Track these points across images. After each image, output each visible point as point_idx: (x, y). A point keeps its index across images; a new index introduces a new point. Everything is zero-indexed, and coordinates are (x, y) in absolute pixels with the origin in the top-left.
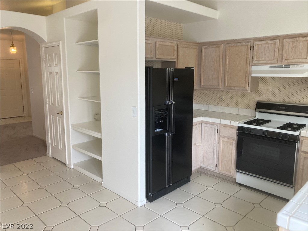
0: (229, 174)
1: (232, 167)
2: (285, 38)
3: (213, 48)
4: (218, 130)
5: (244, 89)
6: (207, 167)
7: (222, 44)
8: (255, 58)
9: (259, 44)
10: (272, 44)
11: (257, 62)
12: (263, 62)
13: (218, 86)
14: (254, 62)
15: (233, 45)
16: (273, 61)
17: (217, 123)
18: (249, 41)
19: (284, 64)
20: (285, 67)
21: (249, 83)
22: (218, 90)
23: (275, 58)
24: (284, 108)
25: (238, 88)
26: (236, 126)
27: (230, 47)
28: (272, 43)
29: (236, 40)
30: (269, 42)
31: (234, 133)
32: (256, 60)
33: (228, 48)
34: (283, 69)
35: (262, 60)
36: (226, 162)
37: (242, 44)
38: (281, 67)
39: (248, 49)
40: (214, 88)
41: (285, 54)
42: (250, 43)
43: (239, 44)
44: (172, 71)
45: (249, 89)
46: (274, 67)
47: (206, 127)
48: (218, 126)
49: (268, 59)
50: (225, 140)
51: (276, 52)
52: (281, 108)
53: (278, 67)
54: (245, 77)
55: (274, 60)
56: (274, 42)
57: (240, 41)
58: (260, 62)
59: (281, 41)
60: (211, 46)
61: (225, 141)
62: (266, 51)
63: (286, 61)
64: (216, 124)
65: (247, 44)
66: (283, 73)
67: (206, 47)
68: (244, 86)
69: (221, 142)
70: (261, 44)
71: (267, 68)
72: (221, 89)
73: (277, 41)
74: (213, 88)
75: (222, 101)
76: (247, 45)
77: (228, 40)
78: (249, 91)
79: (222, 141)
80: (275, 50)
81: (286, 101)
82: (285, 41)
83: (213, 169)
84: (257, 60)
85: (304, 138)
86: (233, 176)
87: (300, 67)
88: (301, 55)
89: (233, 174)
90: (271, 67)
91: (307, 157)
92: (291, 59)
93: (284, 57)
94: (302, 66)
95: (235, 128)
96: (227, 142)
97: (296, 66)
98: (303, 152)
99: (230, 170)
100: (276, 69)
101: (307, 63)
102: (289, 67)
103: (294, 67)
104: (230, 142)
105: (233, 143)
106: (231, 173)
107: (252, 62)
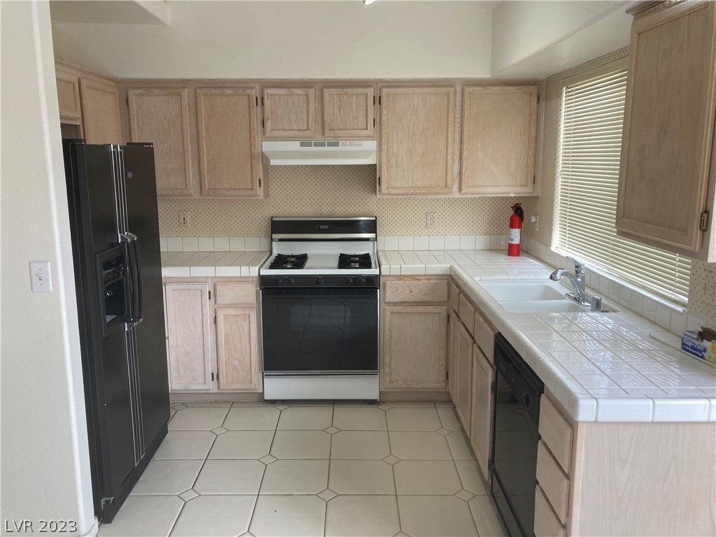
0: (248, 387)
1: (253, 368)
2: (326, 87)
3: (159, 95)
4: (209, 292)
5: (249, 192)
6: (190, 388)
7: (185, 88)
8: (269, 124)
9: (274, 95)
10: (302, 98)
11: (275, 133)
12: (287, 133)
13: (186, 189)
14: (268, 133)
15: (214, 91)
16: (307, 132)
17: (207, 277)
18: (251, 85)
19: (327, 139)
20: (330, 144)
21: (260, 180)
22: (184, 198)
23: (310, 126)
24: (326, 227)
25: (237, 193)
26: (252, 277)
27: (206, 95)
28: (300, 95)
29: (221, 81)
30: (296, 91)
31: (251, 294)
32: (272, 130)
33: (201, 99)
34: (326, 148)
35: (285, 130)
36: (236, 362)
37: (237, 92)
38: (323, 145)
39: (252, 104)
40: (175, 195)
41: (328, 118)
42: (254, 91)
43: (228, 91)
44: (121, 152)
45: (260, 192)
46: (310, 145)
47: (176, 292)
48: (210, 283)
49: (297, 128)
50: (232, 312)
51: (310, 114)
52: (322, 227)
53: (316, 145)
54: (249, 166)
55: (308, 130)
56: (305, 91)
57: (231, 85)
58: (281, 133)
59: (318, 92)
60: (156, 92)
61: (230, 315)
62: (291, 111)
63: (331, 133)
64: (204, 280)
65: (248, 91)
66: (325, 158)
67: (141, 91)
68: (250, 187)
69: (220, 319)
70: (280, 96)
71: (295, 146)
72: (192, 195)
73: (311, 91)
74: (171, 195)
75: (186, 225)
76: (249, 95)
77: (200, 80)
78: (262, 197)
79: (224, 315)
80: (308, 110)
81: (325, 212)
82: (326, 91)
83: (205, 387)
84: (274, 128)
85: (389, 278)
86: (256, 389)
87: (357, 145)
88: (356, 121)
89: (255, 385)
90: (302, 145)
91: (395, 311)
92: (339, 129)
93: (326, 126)
94: (359, 142)
95: (252, 282)
96: (235, 316)
97: (348, 143)
98: (389, 304)
99: (249, 377)
100: (313, 149)
101: (369, 138)
102: (337, 144)
103: (346, 145)
104: (245, 315)
105: (249, 315)
106: (253, 384)
107: (264, 133)
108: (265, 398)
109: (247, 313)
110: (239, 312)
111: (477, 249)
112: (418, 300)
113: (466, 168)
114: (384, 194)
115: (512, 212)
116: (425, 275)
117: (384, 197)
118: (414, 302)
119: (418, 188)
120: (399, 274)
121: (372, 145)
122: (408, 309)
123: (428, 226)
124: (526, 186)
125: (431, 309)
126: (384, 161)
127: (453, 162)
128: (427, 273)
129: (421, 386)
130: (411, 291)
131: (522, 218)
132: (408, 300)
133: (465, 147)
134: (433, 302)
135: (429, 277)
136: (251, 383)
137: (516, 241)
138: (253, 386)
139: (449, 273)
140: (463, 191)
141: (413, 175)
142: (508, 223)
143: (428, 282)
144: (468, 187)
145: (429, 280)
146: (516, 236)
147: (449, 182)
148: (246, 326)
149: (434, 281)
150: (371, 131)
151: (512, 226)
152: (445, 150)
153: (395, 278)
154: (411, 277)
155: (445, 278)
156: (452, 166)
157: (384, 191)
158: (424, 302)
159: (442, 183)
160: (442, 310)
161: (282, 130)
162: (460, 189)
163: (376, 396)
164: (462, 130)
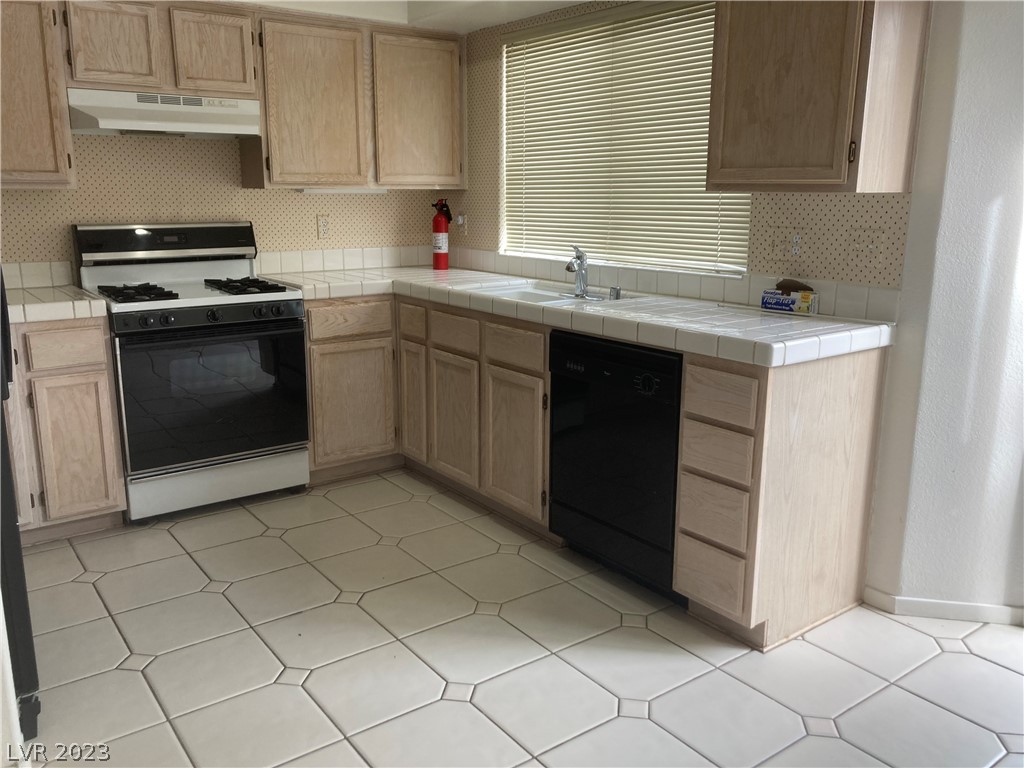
0: (104, 505)
1: (110, 472)
2: (175, 8)
4: (16, 352)
8: (79, 60)
9: (86, 10)
10: (135, 20)
11: (93, 76)
12: (116, 78)
14: (80, 74)
16: (150, 78)
19: (183, 92)
20: (187, 102)
21: (68, 155)
23: (154, 68)
24: (175, 239)
25: (27, 177)
26: (98, 318)
28: (133, 15)
30: (125, 7)
31: (95, 346)
32: (87, 70)
34: (182, 107)
35: (111, 72)
36: (76, 467)
38: (176, 101)
39: (45, 21)
41: (183, 59)
45: (72, 177)
46: (153, 100)
48: (15, 335)
49: (129, 70)
50: (63, 381)
51: (153, 50)
52: (167, 239)
53: (165, 101)
54: (47, 130)
55: (150, 74)
56: (142, 10)
58: (105, 77)
59: (163, 14)
61: (60, 387)
62: (118, 40)
63: (191, 84)
68: (52, 167)
69: (41, 396)
70: (96, 12)
71: (128, 100)
73: (151, 12)
76: (40, 4)
79: (48, 389)
80: (148, 43)
82: (177, 13)
84: (90, 67)
85: (313, 304)
86: (117, 506)
87: (230, 106)
88: (227, 67)
89: (115, 499)
90: (141, 99)
91: (326, 351)
92: (202, 79)
93: (181, 71)
94: (233, 102)
95: (96, 327)
96: (69, 387)
97: (217, 100)
98: (318, 341)
99: (103, 488)
100: (159, 107)
101: (247, 95)
102: (199, 103)
103: (213, 105)
104: (87, 384)
105: (96, 384)
106: (111, 498)
107: (72, 75)
108: (133, 518)
109: (92, 379)
110: (79, 380)
111: (385, 265)
112: (355, 333)
113: (383, 148)
114: (277, 183)
115: (434, 212)
116: (362, 296)
117: (276, 187)
118: (350, 336)
119: (323, 174)
120: (328, 297)
121: (253, 107)
122: (344, 346)
123: (321, 235)
124: (453, 175)
125: (374, 343)
126: (273, 132)
127: (366, 139)
128: (365, 293)
129: (365, 452)
130: (346, 321)
131: (449, 218)
132: (342, 334)
133: (380, 118)
134: (374, 333)
135: (366, 298)
136: (107, 496)
137: (444, 249)
138: (111, 502)
139: (391, 291)
140: (383, 180)
141: (314, 156)
142: (431, 227)
143: (366, 305)
144: (387, 175)
145: (366, 302)
146: (443, 242)
147: (363, 167)
148: (91, 403)
149: (374, 304)
150: (251, 85)
151: (437, 229)
152: (354, 122)
153: (322, 304)
154: (344, 300)
155: (386, 298)
156: (365, 145)
157: (276, 177)
158: (363, 334)
159: (353, 168)
160: (386, 342)
161: (105, 71)
162: (376, 178)
163: (305, 480)
164: (373, 95)
